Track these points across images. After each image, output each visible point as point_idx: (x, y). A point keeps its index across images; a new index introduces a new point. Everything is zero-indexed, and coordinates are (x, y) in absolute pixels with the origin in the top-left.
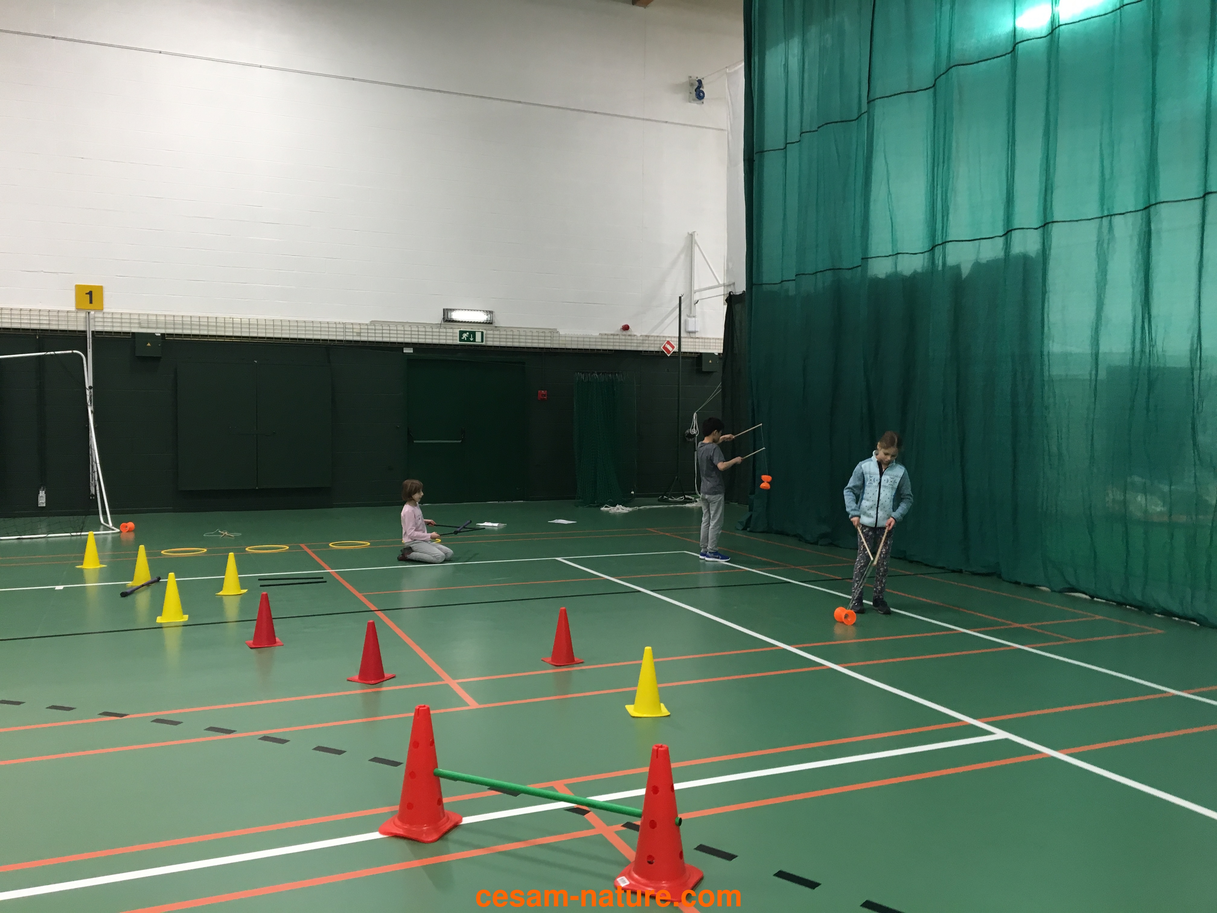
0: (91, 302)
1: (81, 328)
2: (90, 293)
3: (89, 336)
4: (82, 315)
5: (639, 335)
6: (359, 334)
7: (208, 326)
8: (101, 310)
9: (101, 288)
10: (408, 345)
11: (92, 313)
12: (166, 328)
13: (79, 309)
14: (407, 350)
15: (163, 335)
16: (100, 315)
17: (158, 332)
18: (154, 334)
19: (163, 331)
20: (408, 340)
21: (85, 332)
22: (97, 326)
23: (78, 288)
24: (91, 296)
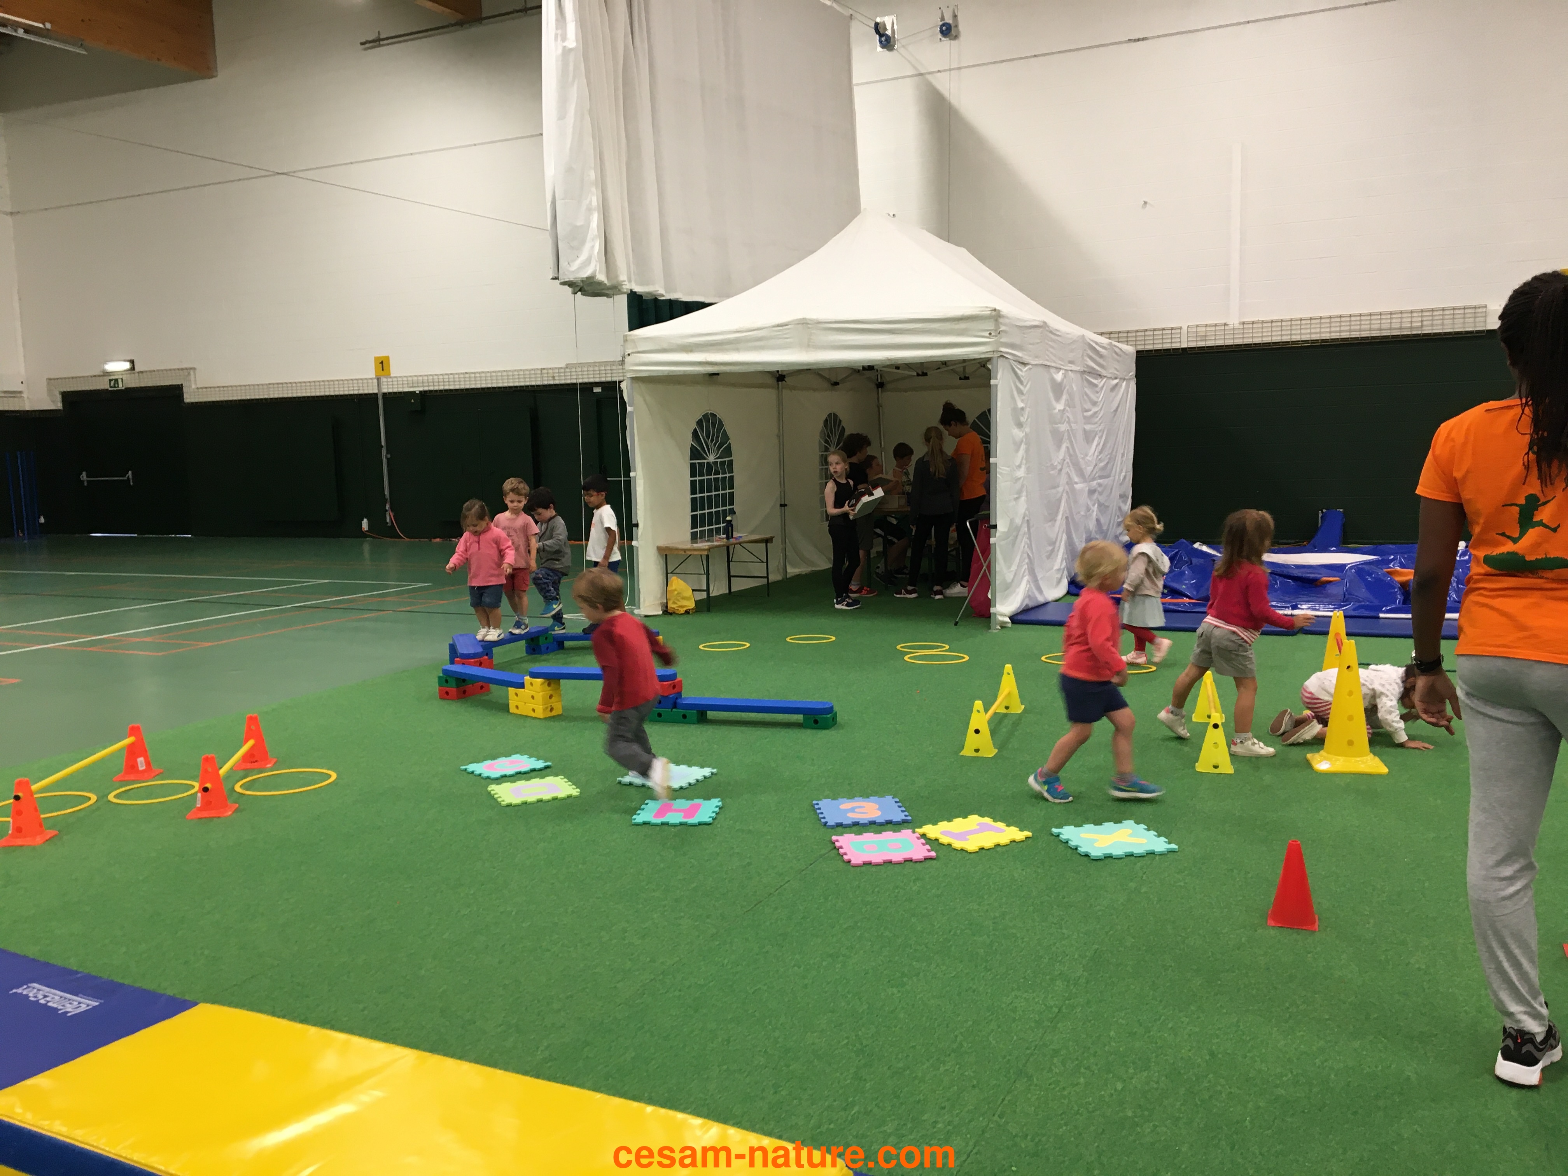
0: (383, 370)
1: (376, 391)
2: (382, 363)
3: (380, 397)
4: (378, 380)
6: (555, 378)
7: (449, 381)
8: (388, 375)
9: (388, 358)
10: (596, 384)
11: (383, 378)
12: (423, 386)
13: (375, 376)
14: (596, 389)
15: (421, 392)
16: (390, 380)
17: (417, 390)
18: (415, 392)
19: (421, 389)
21: (376, 394)
22: (385, 389)
23: (376, 359)
24: (382, 364)
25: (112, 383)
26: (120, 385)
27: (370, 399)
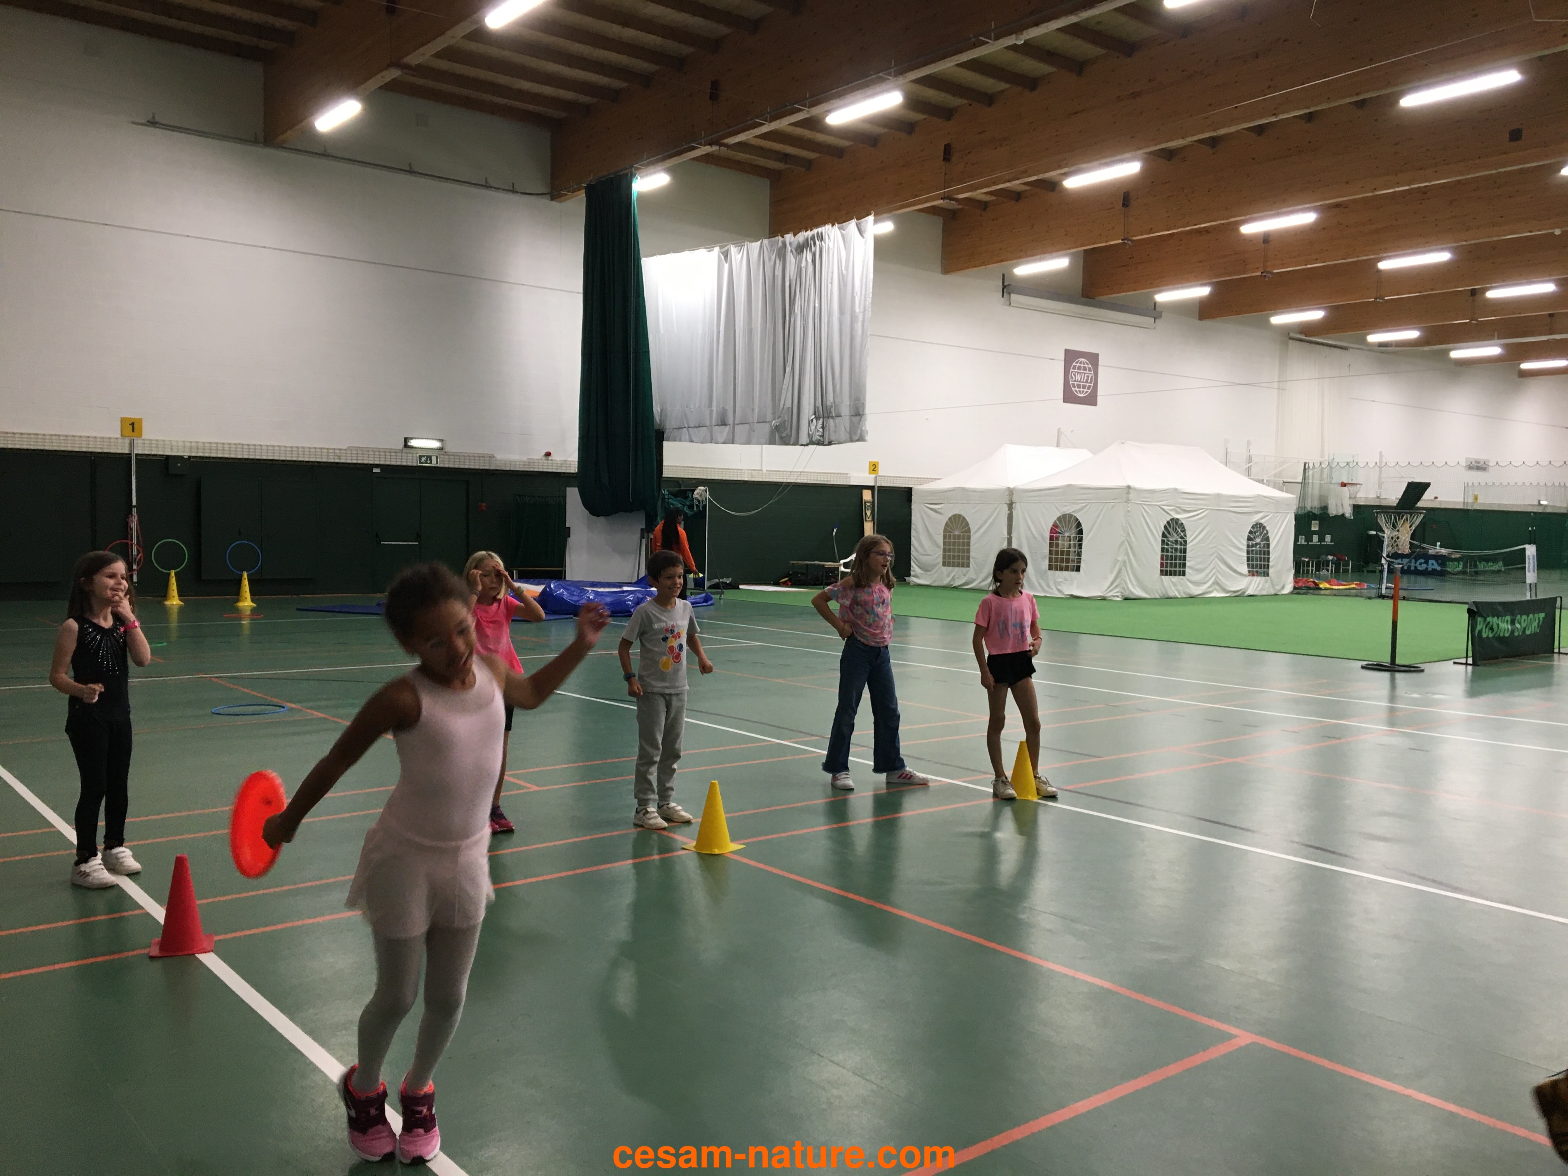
0: (133, 431)
1: (127, 451)
2: (133, 424)
3: (132, 458)
4: (127, 441)
5: (558, 460)
6: (339, 457)
7: (223, 450)
8: (141, 436)
9: (140, 420)
10: (377, 466)
11: (134, 440)
12: (191, 452)
13: (124, 437)
14: (376, 470)
15: (190, 457)
16: (140, 441)
17: (186, 454)
18: (183, 456)
19: (189, 454)
20: (377, 462)
21: (130, 454)
22: (138, 450)
23: (123, 420)
24: (133, 426)
27: (124, 458)
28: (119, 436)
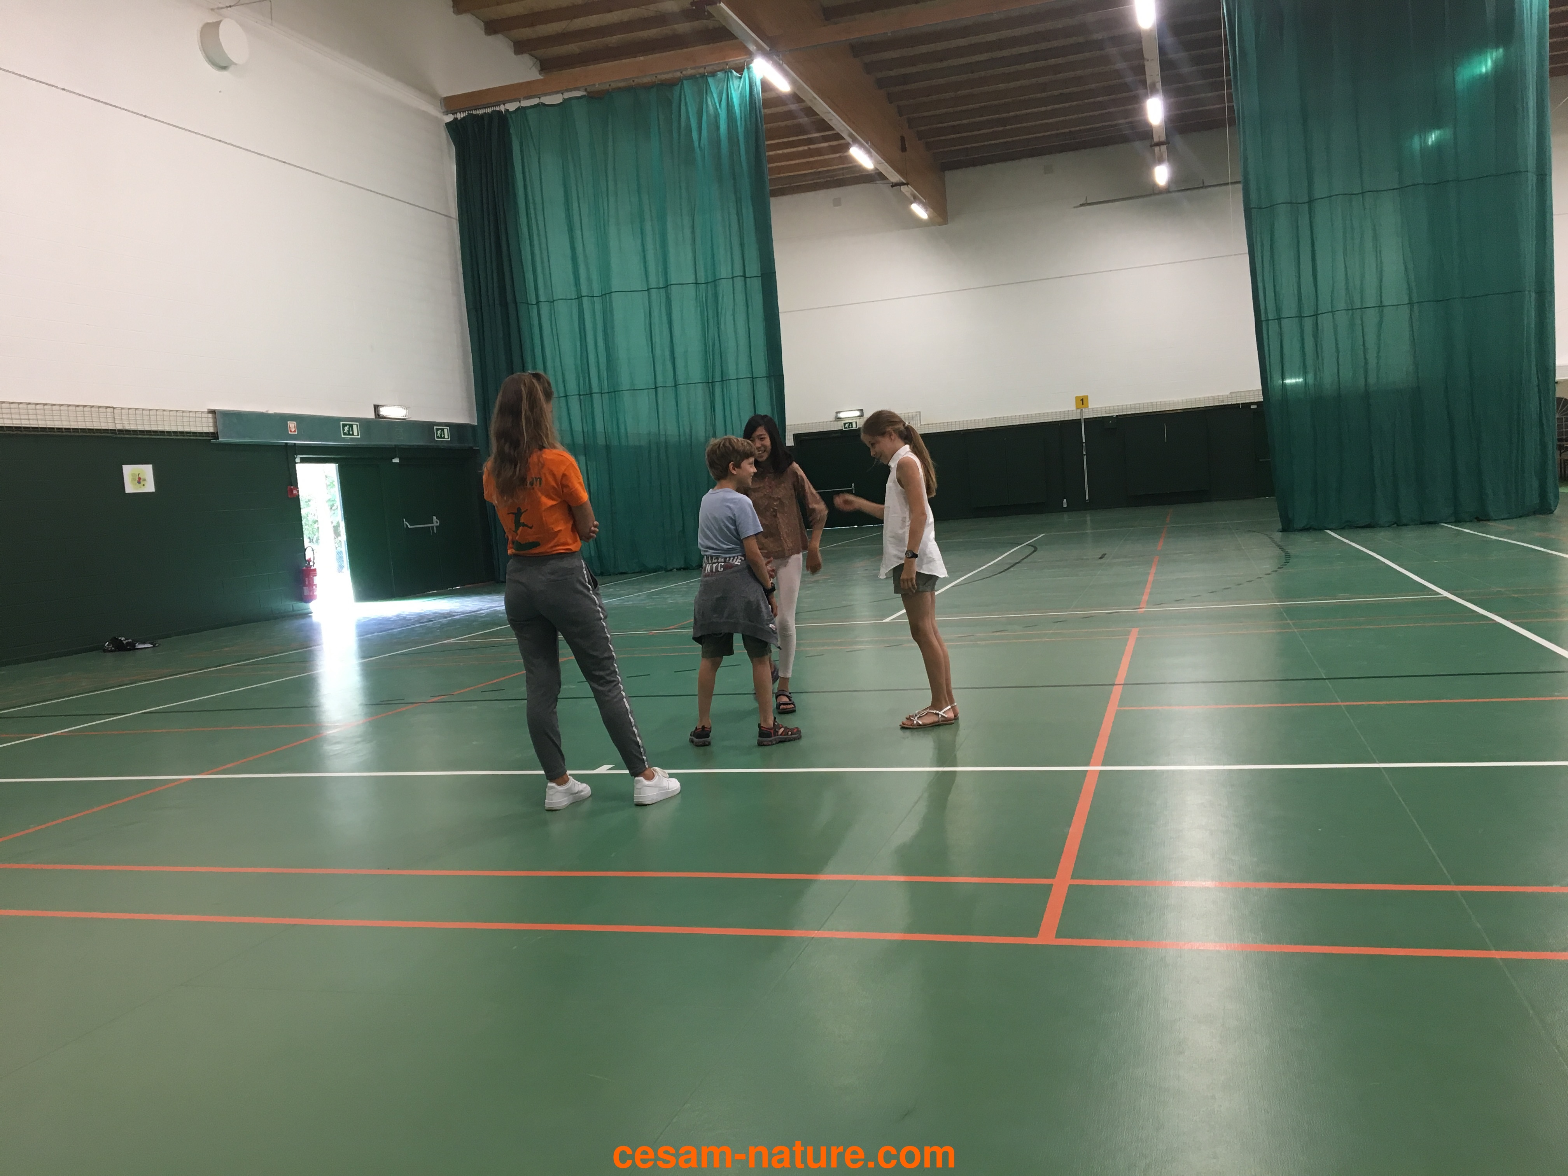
0: (1083, 404)
2: (1082, 400)
3: (1083, 421)
4: (1079, 411)
6: (1223, 401)
7: (1138, 408)
8: (1088, 407)
9: (1087, 396)
11: (1083, 409)
12: (1118, 412)
13: (1077, 408)
14: (1252, 407)
15: (1117, 416)
16: (1087, 410)
17: (1115, 415)
18: (1112, 416)
19: (1117, 414)
20: (1252, 401)
21: (1080, 419)
22: (1087, 415)
23: (1077, 398)
25: (847, 425)
26: (854, 426)
27: (1077, 422)
28: (1075, 409)
